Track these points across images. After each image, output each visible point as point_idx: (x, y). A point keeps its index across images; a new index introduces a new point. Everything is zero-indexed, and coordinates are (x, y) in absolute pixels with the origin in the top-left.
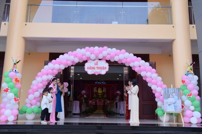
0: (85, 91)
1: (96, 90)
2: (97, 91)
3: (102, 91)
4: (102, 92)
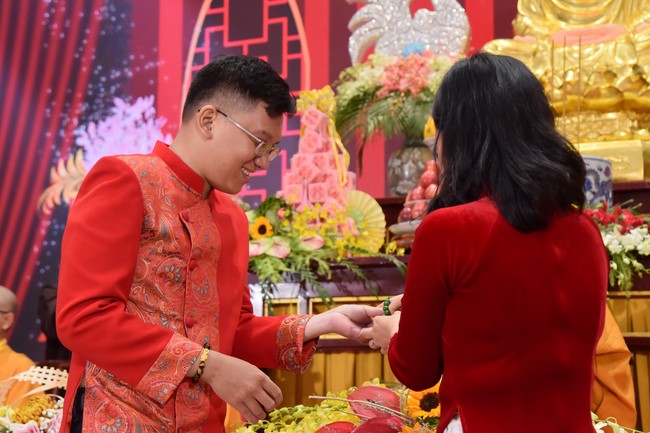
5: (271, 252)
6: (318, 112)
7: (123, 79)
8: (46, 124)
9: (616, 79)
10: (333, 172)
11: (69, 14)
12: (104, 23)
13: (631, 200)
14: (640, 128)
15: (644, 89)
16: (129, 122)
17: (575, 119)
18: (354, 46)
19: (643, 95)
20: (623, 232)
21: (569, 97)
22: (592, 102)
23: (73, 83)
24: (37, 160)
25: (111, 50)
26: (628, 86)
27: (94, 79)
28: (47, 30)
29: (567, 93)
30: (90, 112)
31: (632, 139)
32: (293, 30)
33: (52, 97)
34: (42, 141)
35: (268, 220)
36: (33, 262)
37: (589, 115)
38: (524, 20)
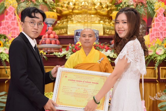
5: (4, 52)
6: (13, 8)
9: (95, 6)
10: (18, 27)
13: (106, 43)
14: (101, 20)
15: (102, 10)
17: (83, 16)
19: (103, 11)
20: (106, 51)
21: (83, 10)
22: (89, 12)
26: (98, 8)
29: (83, 8)
31: (99, 23)
37: (87, 15)
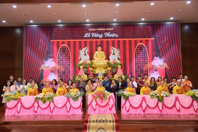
0: (55, 60)
1: (88, 57)
2: (91, 58)
3: (108, 58)
4: (108, 63)
7: (49, 56)
8: (40, 60)
10: (83, 73)
11: (43, 48)
12: (47, 50)
14: (104, 69)
16: (50, 61)
18: (79, 58)
23: (43, 56)
24: (39, 64)
25: (48, 53)
27: (46, 56)
28: (40, 50)
30: (46, 59)
32: (69, 53)
33: (41, 58)
34: (40, 62)
35: (80, 77)
36: (39, 75)
38: (94, 58)
